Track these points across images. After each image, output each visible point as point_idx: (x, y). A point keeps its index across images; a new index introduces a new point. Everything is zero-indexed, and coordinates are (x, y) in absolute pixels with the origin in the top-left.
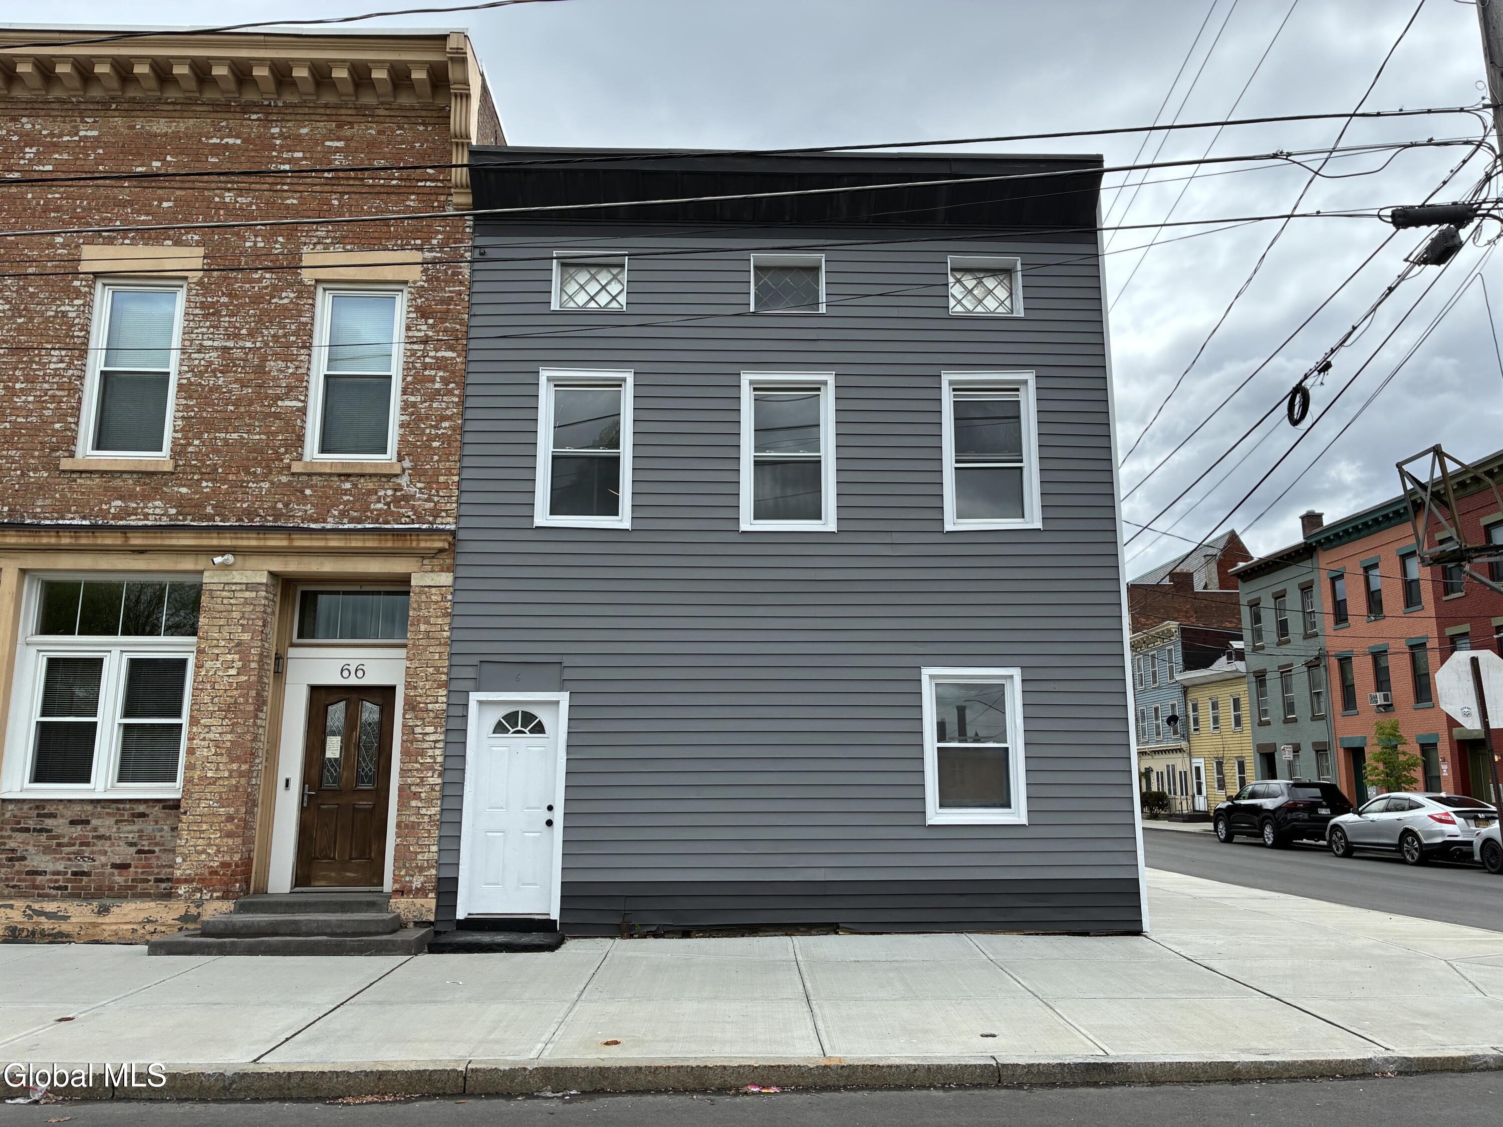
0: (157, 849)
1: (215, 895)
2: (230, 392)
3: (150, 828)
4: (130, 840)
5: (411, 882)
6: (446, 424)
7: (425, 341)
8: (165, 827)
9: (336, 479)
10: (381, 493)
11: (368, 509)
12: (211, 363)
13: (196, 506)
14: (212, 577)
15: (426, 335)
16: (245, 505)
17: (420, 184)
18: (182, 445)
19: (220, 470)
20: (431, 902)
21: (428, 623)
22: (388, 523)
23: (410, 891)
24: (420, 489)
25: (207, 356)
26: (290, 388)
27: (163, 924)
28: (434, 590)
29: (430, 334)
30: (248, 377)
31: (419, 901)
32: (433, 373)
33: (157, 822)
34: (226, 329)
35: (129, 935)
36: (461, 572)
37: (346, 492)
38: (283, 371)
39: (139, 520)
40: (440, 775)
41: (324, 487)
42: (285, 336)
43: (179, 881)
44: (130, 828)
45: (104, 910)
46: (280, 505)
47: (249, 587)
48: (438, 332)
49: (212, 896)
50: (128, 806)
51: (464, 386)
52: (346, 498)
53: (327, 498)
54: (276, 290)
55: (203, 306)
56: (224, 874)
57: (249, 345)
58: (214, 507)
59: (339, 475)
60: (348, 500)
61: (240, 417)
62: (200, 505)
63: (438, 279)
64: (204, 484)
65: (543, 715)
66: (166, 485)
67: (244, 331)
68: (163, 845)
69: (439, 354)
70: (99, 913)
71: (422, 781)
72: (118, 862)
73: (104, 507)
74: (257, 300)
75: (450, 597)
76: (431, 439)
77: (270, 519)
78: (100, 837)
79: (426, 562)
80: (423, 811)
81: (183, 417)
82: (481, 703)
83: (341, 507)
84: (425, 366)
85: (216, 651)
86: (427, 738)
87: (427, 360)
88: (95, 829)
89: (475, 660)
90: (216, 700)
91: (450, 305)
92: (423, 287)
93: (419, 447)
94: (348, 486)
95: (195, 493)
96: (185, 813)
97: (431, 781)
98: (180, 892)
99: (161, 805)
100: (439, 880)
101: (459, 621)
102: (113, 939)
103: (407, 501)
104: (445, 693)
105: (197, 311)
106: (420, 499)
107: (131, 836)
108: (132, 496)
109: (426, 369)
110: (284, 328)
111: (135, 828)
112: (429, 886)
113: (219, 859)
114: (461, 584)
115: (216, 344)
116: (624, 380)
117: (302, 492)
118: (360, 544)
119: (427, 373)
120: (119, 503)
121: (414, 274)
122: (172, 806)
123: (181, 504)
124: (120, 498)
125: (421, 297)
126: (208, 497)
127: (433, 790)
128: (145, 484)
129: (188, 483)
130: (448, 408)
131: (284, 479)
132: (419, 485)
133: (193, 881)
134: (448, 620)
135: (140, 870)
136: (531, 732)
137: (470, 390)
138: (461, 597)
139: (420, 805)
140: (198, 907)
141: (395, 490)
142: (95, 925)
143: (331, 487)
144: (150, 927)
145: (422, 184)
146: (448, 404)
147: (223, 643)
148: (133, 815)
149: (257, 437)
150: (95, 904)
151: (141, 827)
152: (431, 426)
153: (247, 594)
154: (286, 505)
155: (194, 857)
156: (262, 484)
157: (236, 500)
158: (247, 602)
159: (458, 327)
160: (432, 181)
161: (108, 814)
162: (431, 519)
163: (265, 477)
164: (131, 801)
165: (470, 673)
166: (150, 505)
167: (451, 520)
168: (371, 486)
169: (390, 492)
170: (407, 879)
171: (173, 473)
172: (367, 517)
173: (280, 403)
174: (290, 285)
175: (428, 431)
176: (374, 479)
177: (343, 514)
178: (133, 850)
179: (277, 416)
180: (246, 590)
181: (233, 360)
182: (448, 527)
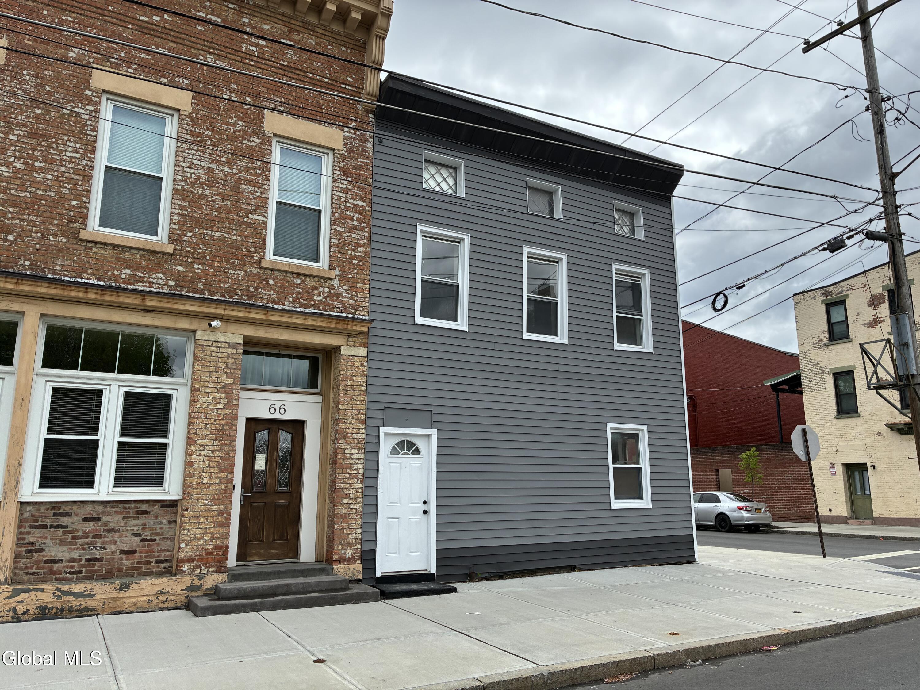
0: (157, 538)
1: (211, 570)
2: (214, 201)
3: (152, 522)
4: (135, 532)
5: (345, 554)
6: (360, 250)
7: (346, 191)
8: (163, 521)
9: (290, 275)
10: (321, 290)
11: (312, 299)
12: (199, 178)
13: (189, 282)
14: (203, 336)
15: (347, 188)
16: (227, 286)
17: (342, 86)
18: (179, 234)
19: (208, 258)
20: (359, 567)
21: (352, 380)
22: (326, 310)
23: (344, 560)
24: (346, 290)
25: (196, 172)
26: (257, 207)
27: (173, 594)
28: (355, 359)
29: (350, 187)
30: (227, 193)
31: (352, 566)
32: (352, 214)
33: (157, 517)
34: (210, 155)
35: (145, 605)
36: (373, 348)
37: (297, 286)
38: (252, 194)
39: (145, 286)
40: (362, 482)
41: (282, 280)
42: (253, 168)
43: (183, 561)
44: (135, 522)
45: (124, 587)
46: (252, 289)
47: (231, 345)
48: (354, 187)
49: (208, 570)
50: (133, 506)
51: (370, 226)
52: (297, 290)
53: (285, 288)
54: (246, 135)
55: (192, 134)
56: (217, 554)
57: (227, 169)
58: (203, 284)
59: (293, 273)
60: (299, 292)
61: (222, 221)
62: (193, 281)
63: (353, 151)
64: (196, 266)
65: (420, 444)
66: (166, 262)
67: (223, 159)
68: (162, 534)
69: (355, 202)
70: (121, 589)
71: (351, 486)
72: (126, 549)
73: (116, 273)
74: (232, 138)
75: (365, 364)
76: (353, 258)
77: (245, 298)
78: (112, 530)
79: (350, 339)
80: (352, 506)
81: (179, 214)
82: (386, 434)
83: (294, 296)
84: (347, 208)
85: (208, 391)
86: (353, 457)
87: (348, 204)
88: (106, 524)
89: (382, 406)
90: (208, 426)
91: (361, 171)
92: (344, 155)
93: (345, 262)
94: (298, 281)
95: (190, 272)
96: (187, 510)
97: (356, 485)
98: (184, 569)
99: (160, 504)
100: (363, 551)
101: (371, 381)
102: (132, 609)
103: (338, 298)
104: (363, 427)
105: (188, 137)
106: (346, 297)
107: (135, 528)
108: (140, 268)
109: (347, 211)
110: (252, 163)
111: (139, 522)
112: (357, 556)
113: (214, 543)
114: (373, 356)
115: (203, 164)
116: (463, 239)
117: (267, 282)
118: (314, 323)
119: (348, 213)
120: (128, 271)
121: (339, 145)
122: (172, 504)
123: (179, 278)
124: (130, 267)
125: (343, 161)
126: (199, 276)
127: (357, 492)
128: (149, 259)
129: (184, 263)
130: (361, 239)
131: (254, 271)
132: (345, 287)
133: (193, 560)
134: (365, 379)
135: (144, 555)
136: (413, 453)
137: (374, 230)
138: (372, 364)
139: (349, 502)
140: (200, 579)
141: (330, 289)
142: (115, 599)
143: (287, 281)
144: (162, 598)
145: (344, 86)
146: (361, 236)
147: (212, 385)
148: (138, 512)
149: (235, 238)
150: (117, 583)
151: (144, 521)
152: (352, 250)
153: (230, 351)
154: (256, 289)
155: (194, 542)
156: (239, 272)
157: (220, 281)
158: (229, 356)
159: (366, 186)
160: (349, 85)
161: (116, 512)
162: (353, 311)
163: (241, 267)
164: (135, 501)
165: (379, 414)
166: (154, 276)
167: (365, 313)
168: (314, 284)
169: (326, 290)
170: (343, 552)
171: (172, 255)
172: (312, 305)
173: (250, 216)
174: (256, 134)
175: (349, 252)
176: (316, 280)
177: (295, 300)
178: (138, 539)
179: (248, 224)
180: (229, 348)
181: (216, 179)
182: (364, 318)
